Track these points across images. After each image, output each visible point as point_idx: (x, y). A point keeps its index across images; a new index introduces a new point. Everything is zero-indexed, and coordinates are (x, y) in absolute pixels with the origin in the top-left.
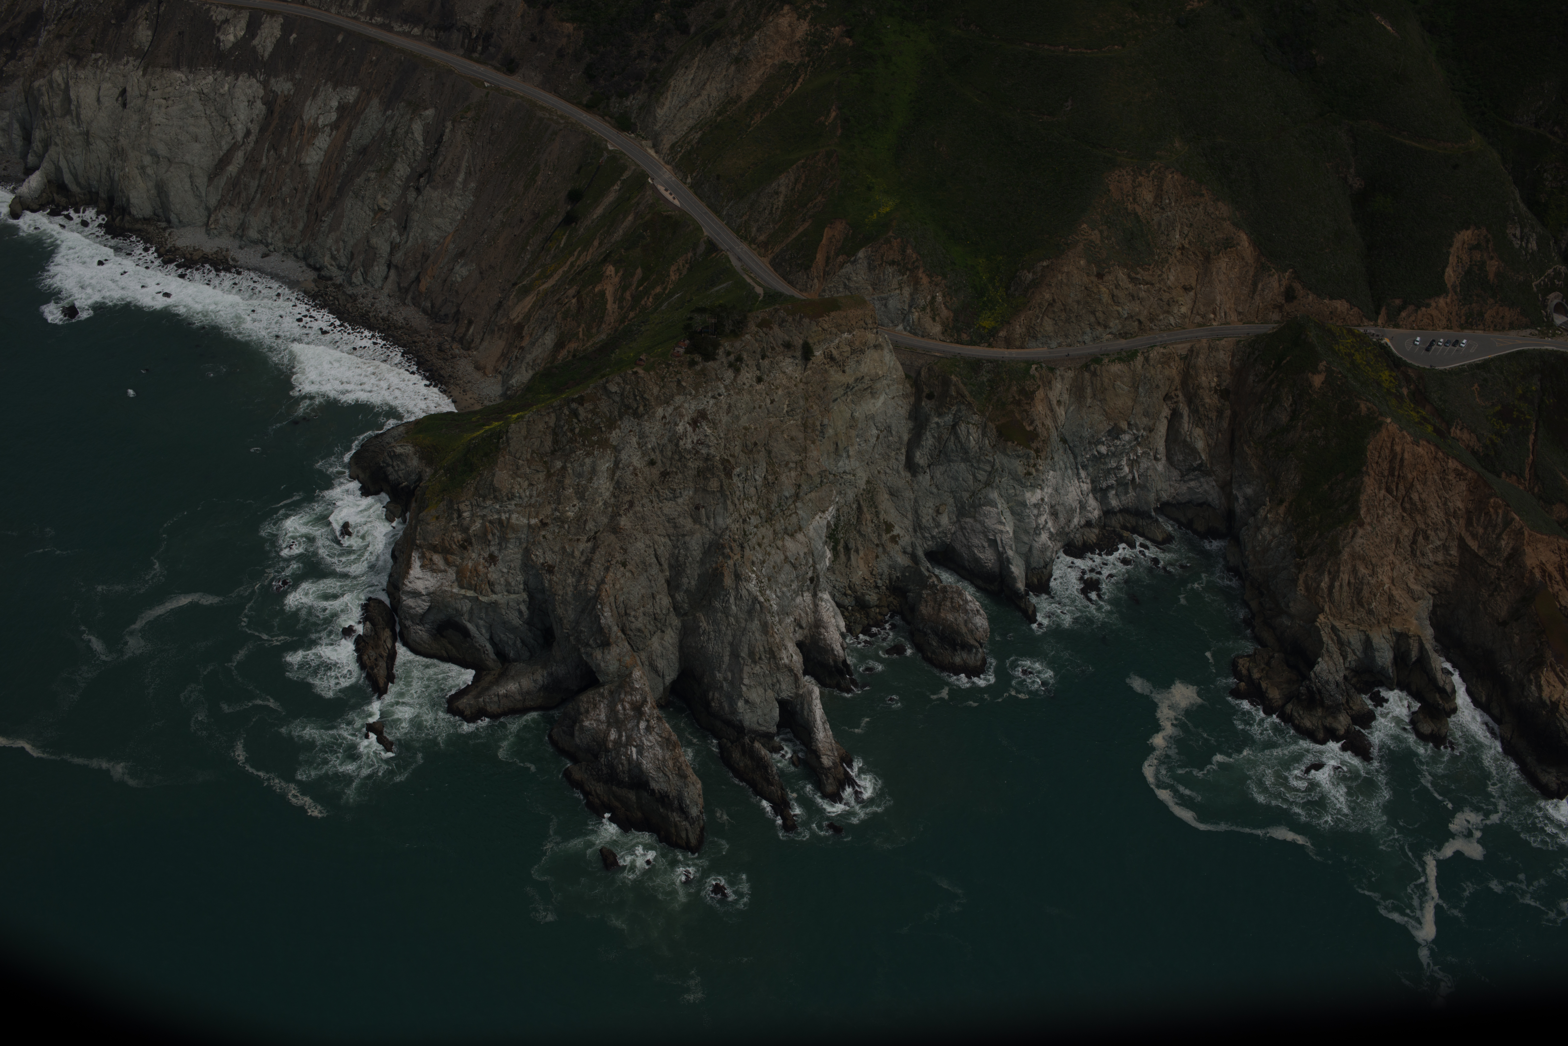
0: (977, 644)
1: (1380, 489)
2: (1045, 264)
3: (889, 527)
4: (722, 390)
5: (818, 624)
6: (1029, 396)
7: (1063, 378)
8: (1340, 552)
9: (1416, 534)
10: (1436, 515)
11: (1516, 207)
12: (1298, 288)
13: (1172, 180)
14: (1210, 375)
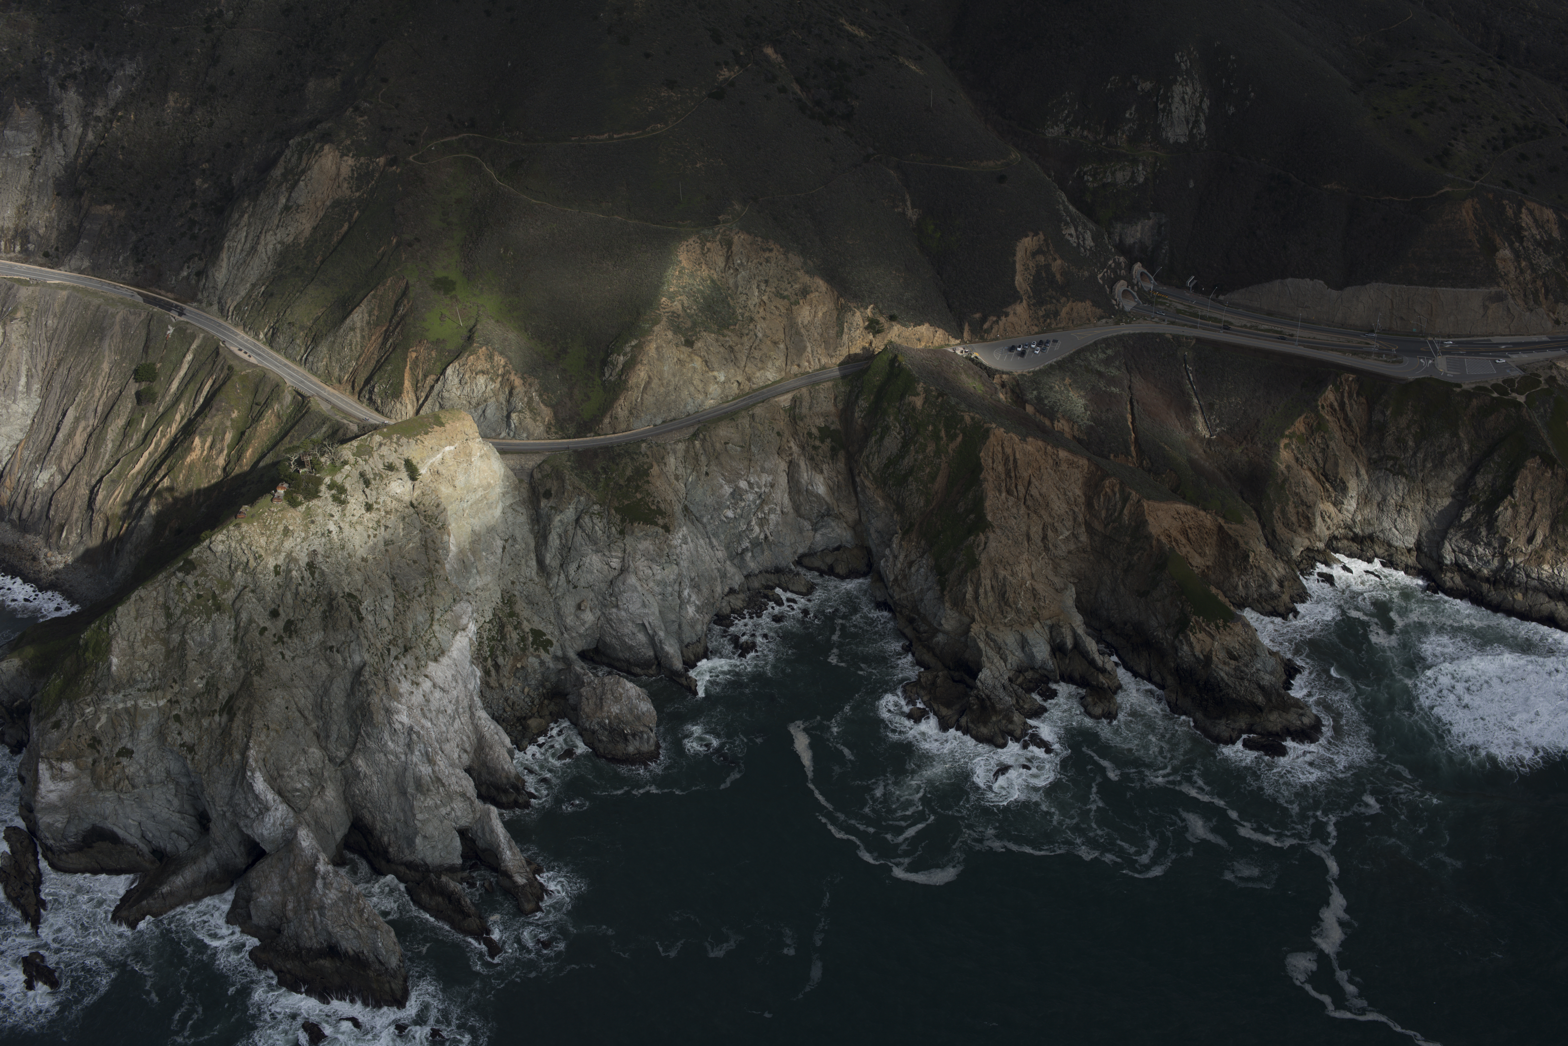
0: (646, 729)
1: (1001, 492)
2: (633, 343)
3: (536, 636)
5: (482, 744)
6: (645, 474)
7: (675, 452)
8: (977, 561)
9: (1044, 528)
10: (1059, 506)
11: (1066, 209)
12: (882, 321)
13: (739, 241)
14: (817, 421)
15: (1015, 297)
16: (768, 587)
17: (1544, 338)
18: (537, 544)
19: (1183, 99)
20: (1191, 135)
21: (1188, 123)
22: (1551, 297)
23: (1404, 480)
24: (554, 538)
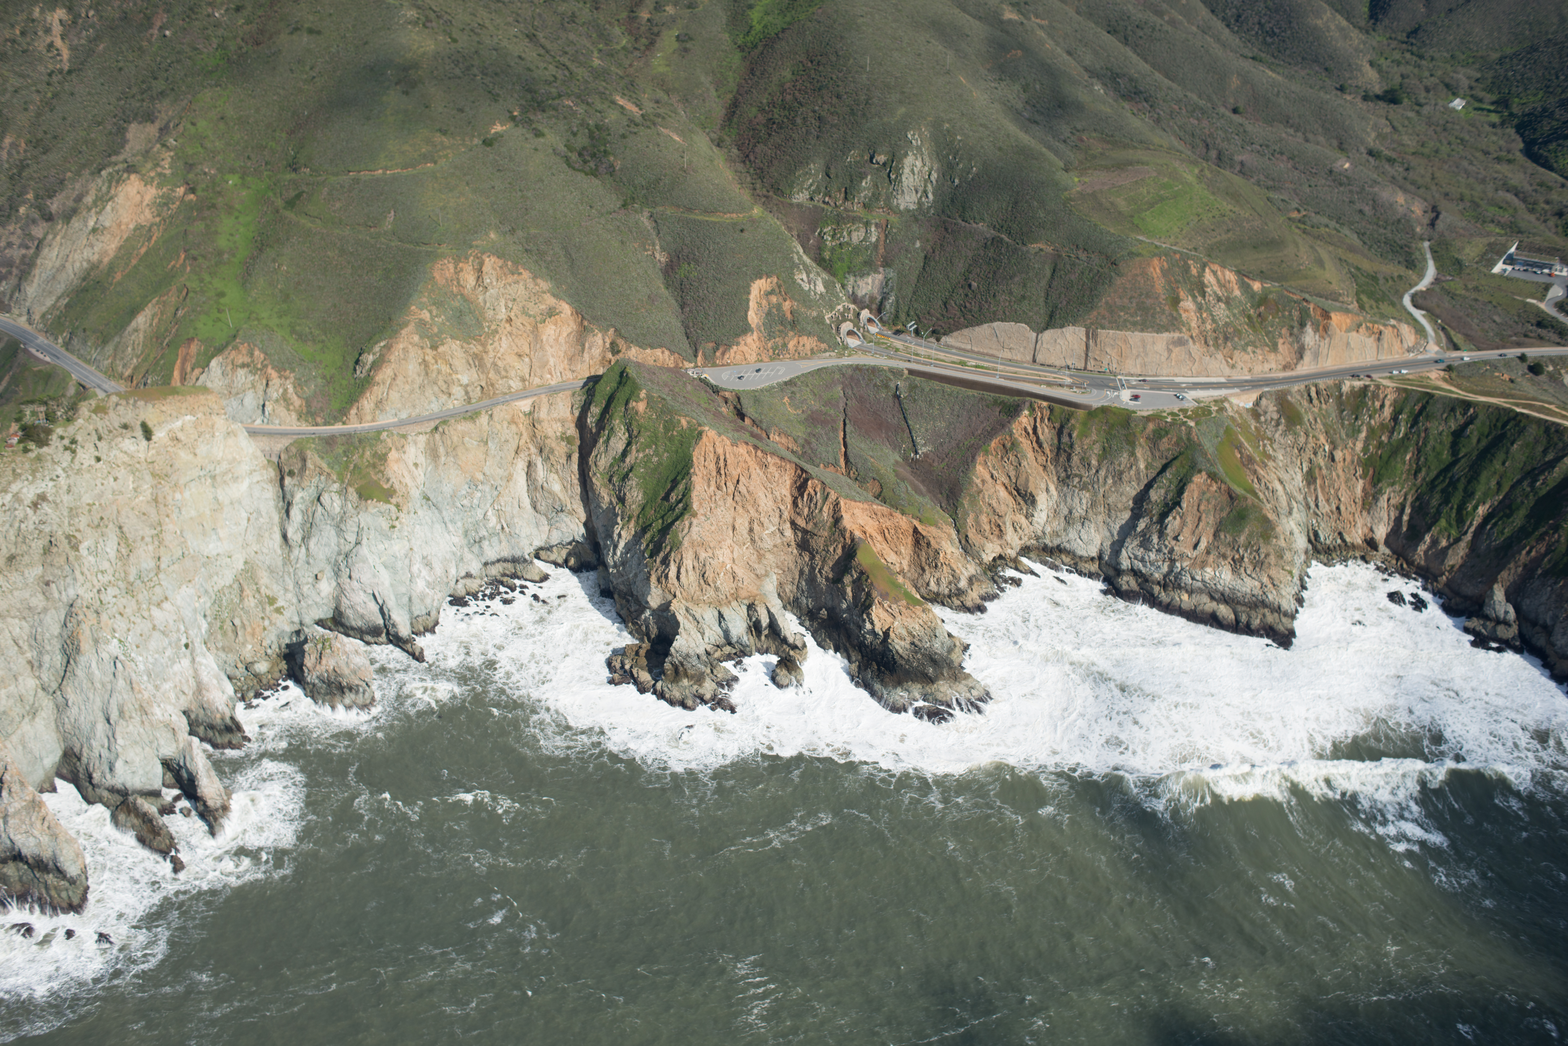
0: (361, 683)
1: (709, 486)
2: (382, 344)
3: (272, 600)
4: (60, 471)
5: (200, 688)
6: (383, 458)
7: (416, 443)
8: (681, 543)
9: (751, 522)
10: (766, 503)
11: (800, 258)
12: (621, 343)
13: (490, 263)
14: (555, 426)
15: (746, 329)
16: (504, 575)
17: (1223, 380)
18: (281, 518)
19: (912, 171)
20: (920, 203)
21: (917, 192)
22: (1229, 344)
23: (1087, 495)
24: (296, 514)
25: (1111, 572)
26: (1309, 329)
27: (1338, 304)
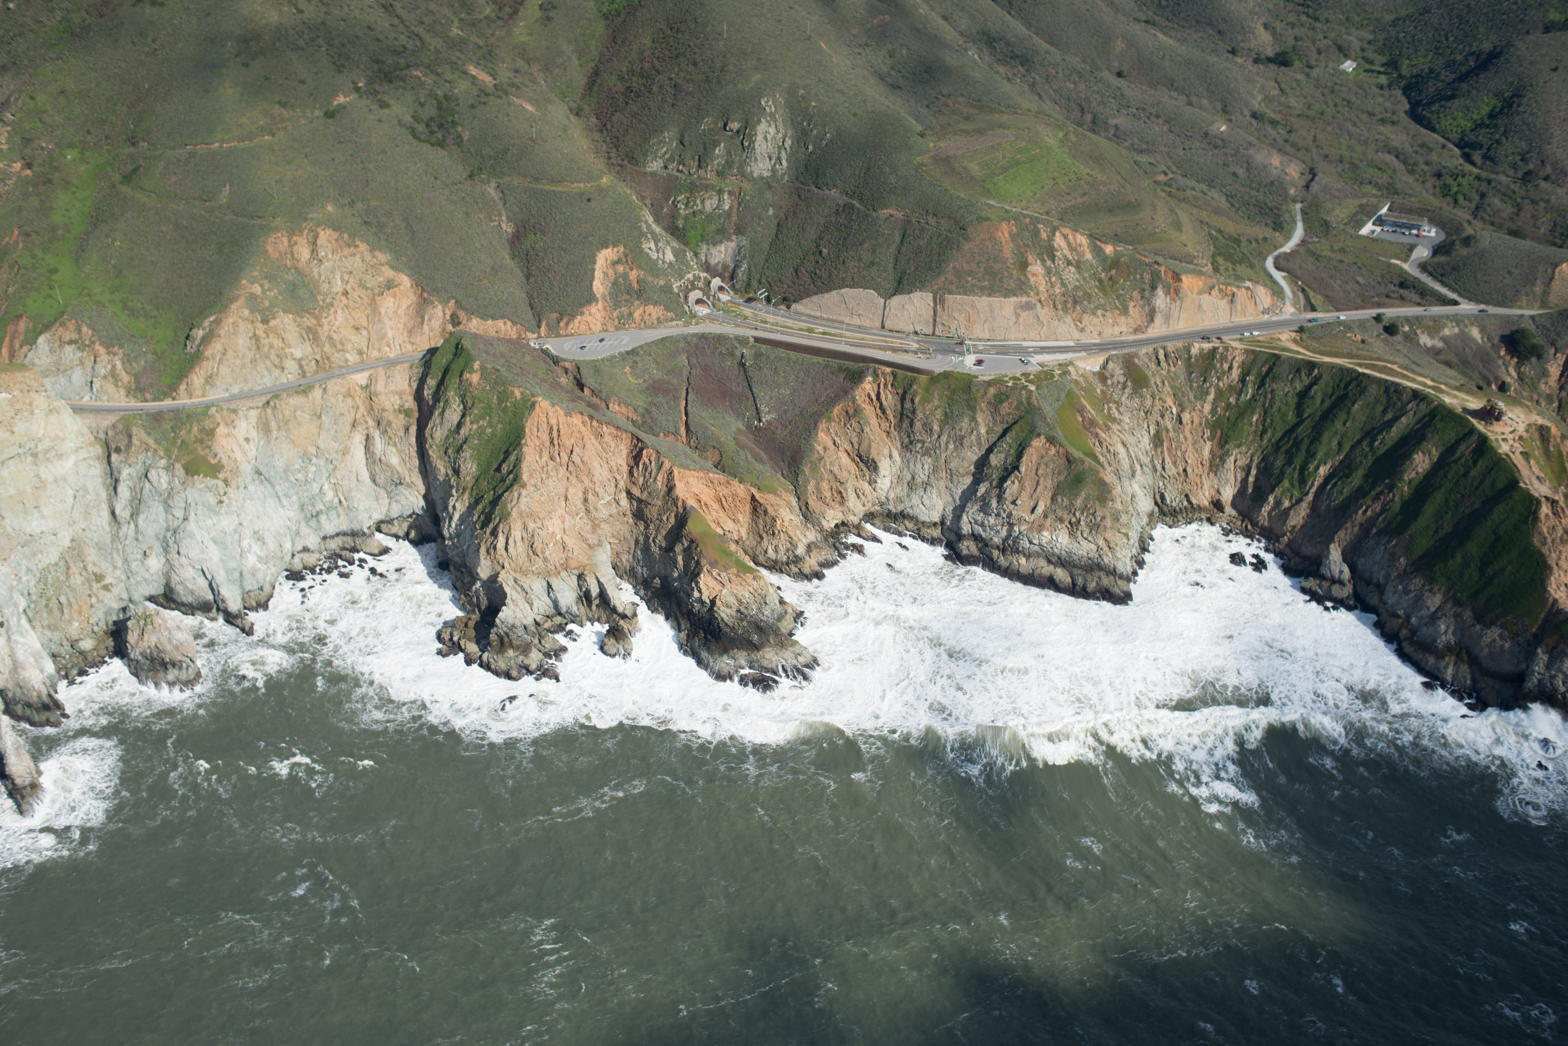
0: (185, 659)
1: (541, 457)
2: (212, 319)
3: (99, 578)
5: (16, 667)
6: (211, 433)
7: (247, 418)
8: (509, 514)
9: (585, 492)
10: (601, 472)
11: (649, 226)
12: (462, 315)
13: (325, 236)
14: (392, 399)
15: (591, 299)
16: (344, 549)
17: (1071, 344)
18: (109, 495)
19: (766, 138)
20: (774, 170)
21: (770, 159)
22: (1078, 308)
23: (930, 460)
24: (124, 490)
25: (953, 538)
26: (1160, 292)
27: (1192, 267)
